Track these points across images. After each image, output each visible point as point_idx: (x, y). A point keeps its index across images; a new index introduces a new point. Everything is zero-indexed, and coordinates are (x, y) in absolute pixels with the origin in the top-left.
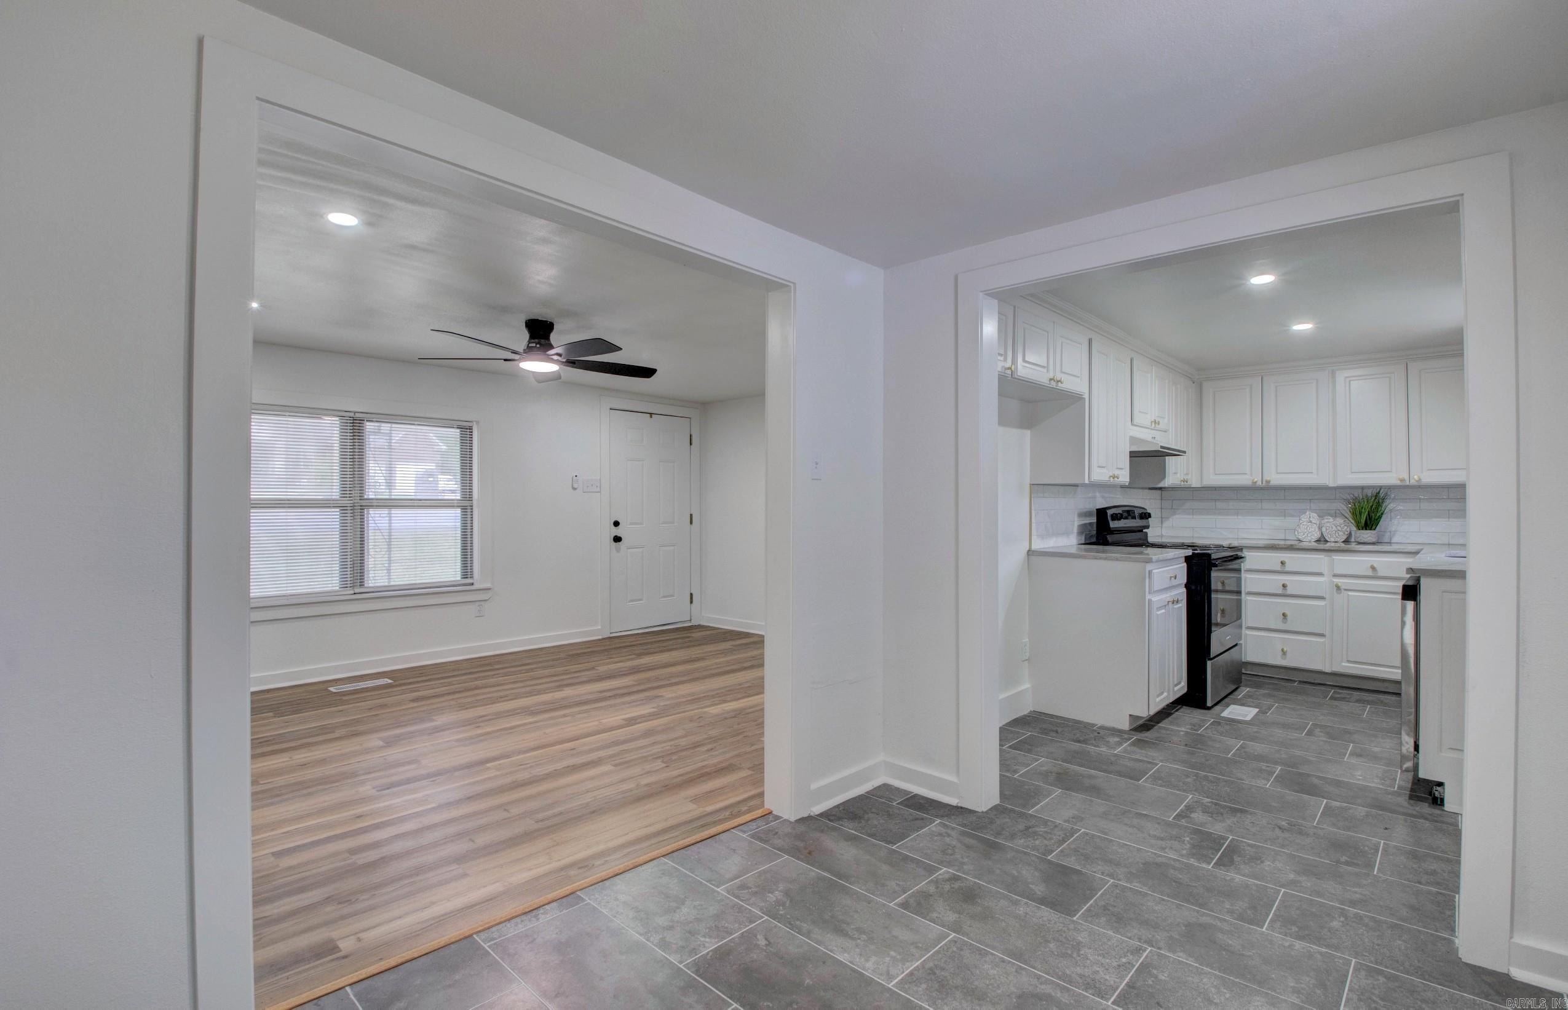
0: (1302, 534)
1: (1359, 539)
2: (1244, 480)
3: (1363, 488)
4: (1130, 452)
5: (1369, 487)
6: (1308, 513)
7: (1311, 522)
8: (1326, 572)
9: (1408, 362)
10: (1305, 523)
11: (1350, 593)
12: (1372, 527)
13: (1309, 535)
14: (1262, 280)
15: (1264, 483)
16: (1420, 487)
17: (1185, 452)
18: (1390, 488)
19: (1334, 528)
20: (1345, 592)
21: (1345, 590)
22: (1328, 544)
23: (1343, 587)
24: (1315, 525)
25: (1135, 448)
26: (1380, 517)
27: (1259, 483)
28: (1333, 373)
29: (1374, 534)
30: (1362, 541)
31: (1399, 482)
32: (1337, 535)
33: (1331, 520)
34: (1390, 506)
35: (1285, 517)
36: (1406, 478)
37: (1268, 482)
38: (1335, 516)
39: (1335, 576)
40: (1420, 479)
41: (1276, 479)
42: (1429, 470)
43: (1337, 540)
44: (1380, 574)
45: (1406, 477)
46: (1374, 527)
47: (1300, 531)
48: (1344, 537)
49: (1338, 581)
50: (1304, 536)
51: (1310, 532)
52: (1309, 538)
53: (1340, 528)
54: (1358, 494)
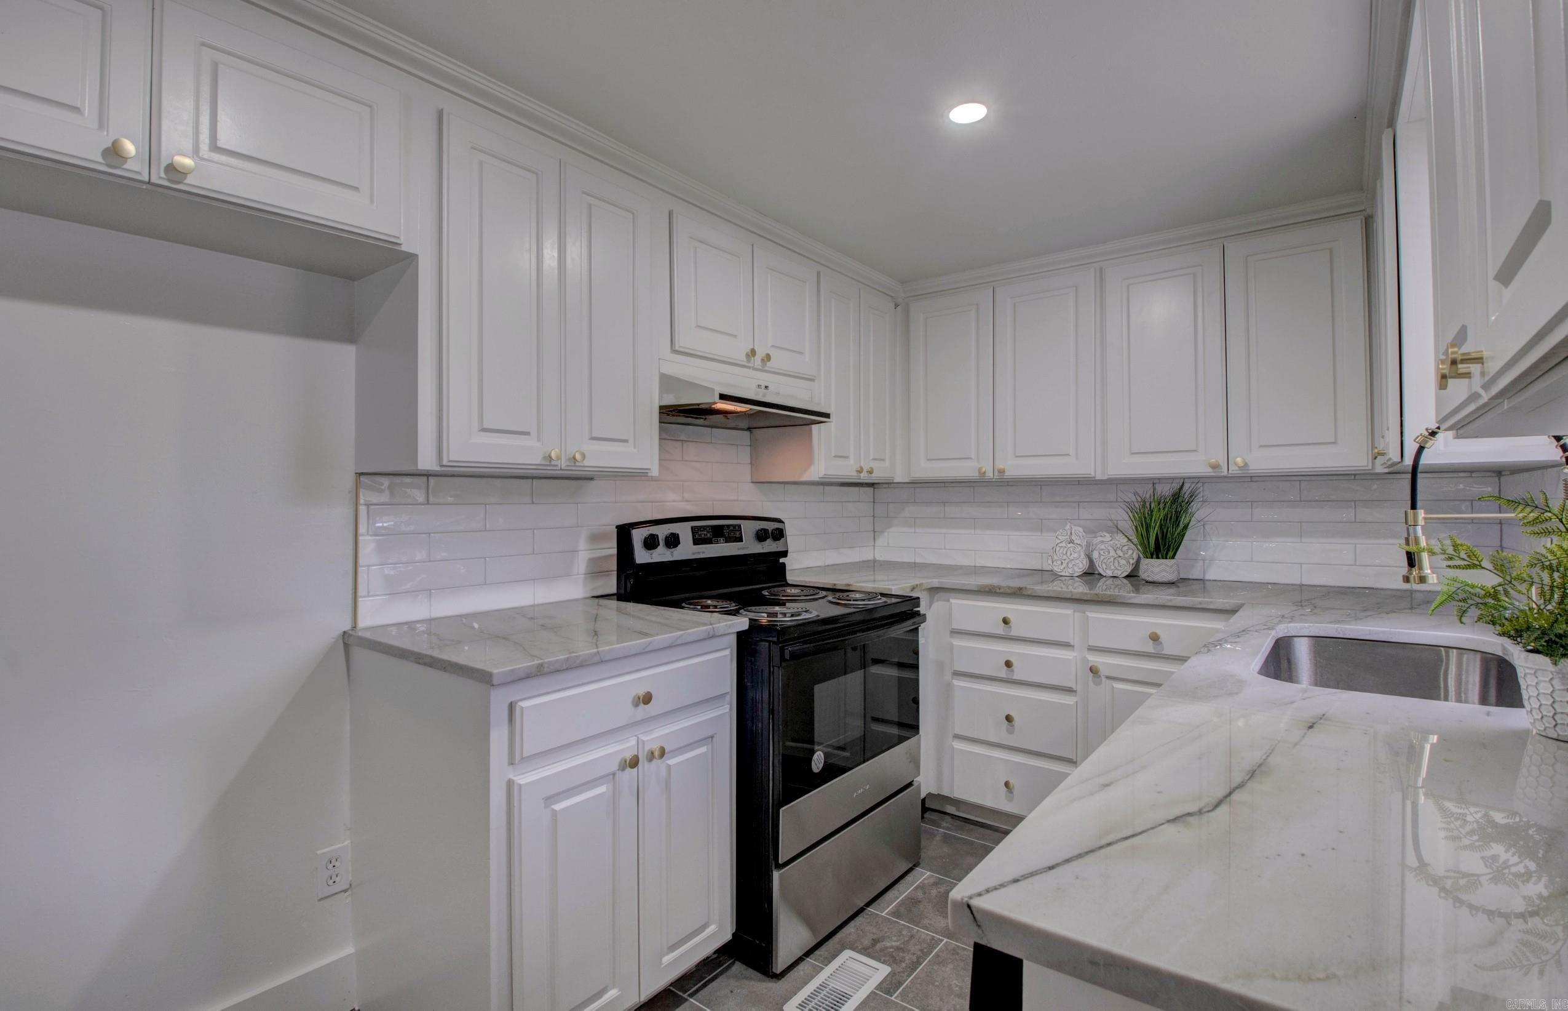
0: (1059, 563)
2: (966, 470)
3: (1154, 482)
4: (661, 407)
6: (1068, 527)
7: (1072, 542)
8: (1076, 642)
9: (1225, 244)
10: (1063, 544)
11: (1114, 684)
12: (1167, 554)
13: (1070, 565)
15: (996, 473)
16: (1248, 479)
17: (827, 416)
18: (1199, 480)
19: (1112, 553)
20: (1108, 681)
21: (1107, 677)
22: (1094, 586)
23: (1104, 672)
24: (1079, 548)
25: (671, 400)
26: (1182, 535)
27: (990, 474)
28: (1101, 275)
29: (1171, 567)
30: (1150, 579)
31: (1210, 470)
32: (1116, 564)
33: (1104, 537)
34: (1199, 513)
36: (1223, 462)
37: (1001, 472)
38: (1109, 531)
39: (1092, 649)
40: (1246, 465)
41: (1015, 468)
42: (1261, 446)
43: (1118, 573)
44: (1168, 650)
45: (1223, 459)
46: (1171, 554)
47: (1055, 558)
48: (1128, 570)
49: (1095, 659)
50: (1062, 567)
51: (1072, 558)
52: (1070, 571)
53: (1120, 553)
54: (1146, 492)
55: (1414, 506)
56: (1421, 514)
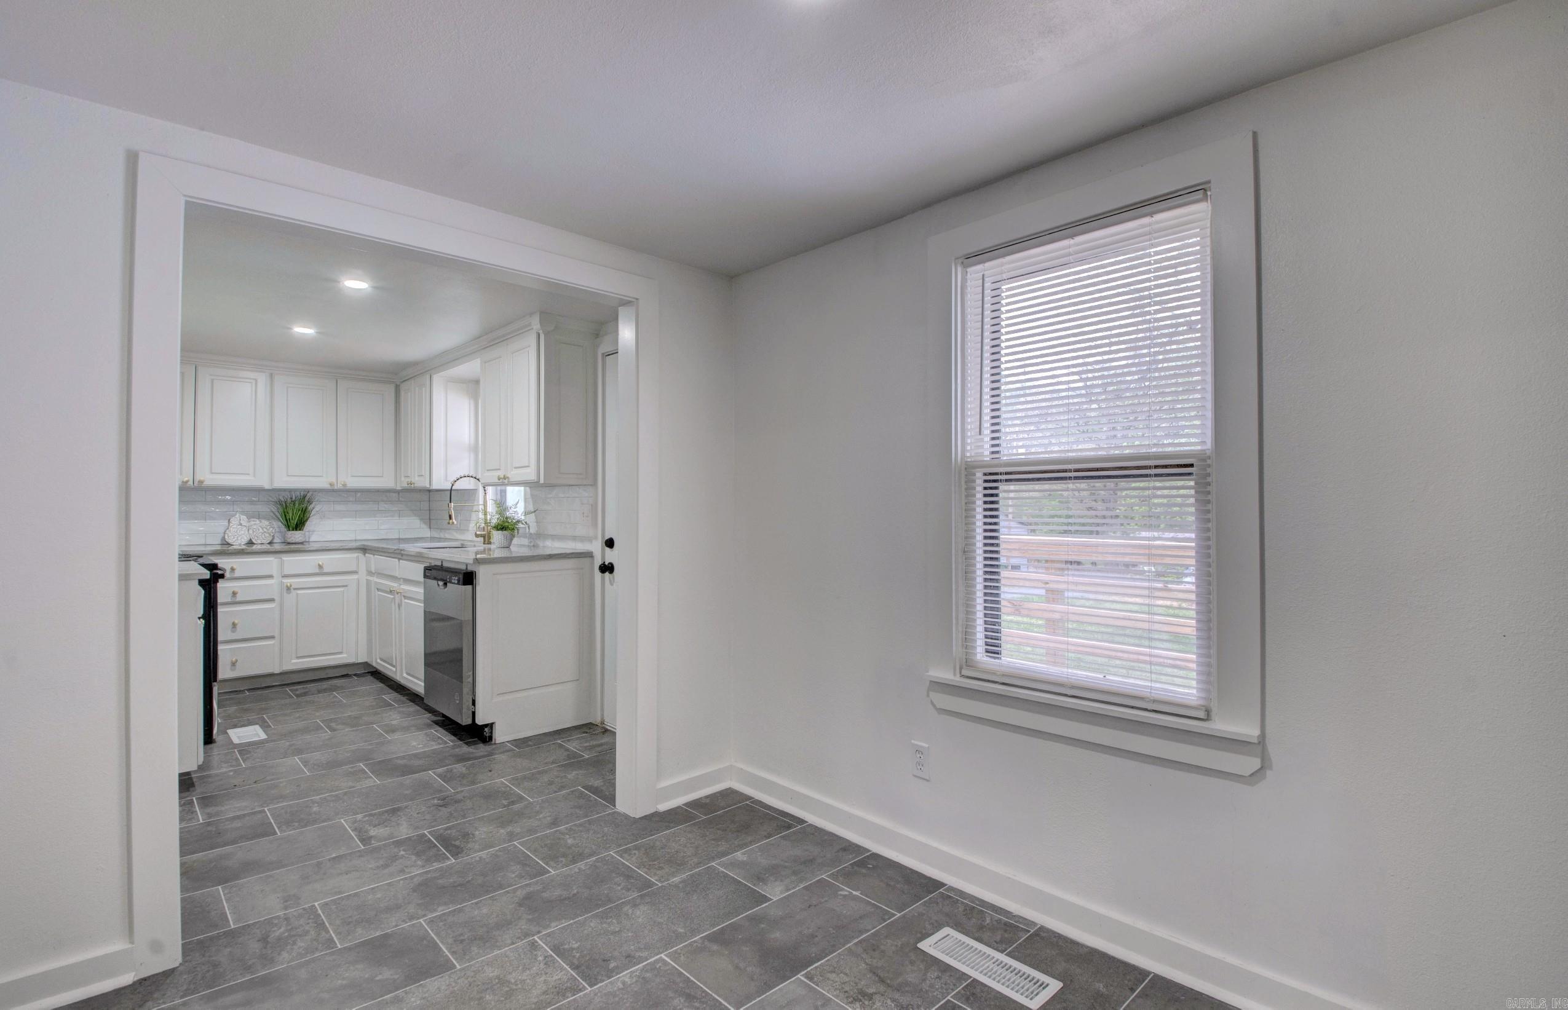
0: (232, 537)
1: (291, 539)
3: (290, 491)
5: (295, 490)
6: (237, 516)
7: (241, 525)
8: (275, 573)
10: (235, 526)
11: (299, 592)
12: (299, 528)
13: (239, 538)
14: (356, 284)
15: (197, 483)
16: (347, 491)
19: (261, 530)
20: (296, 591)
21: (295, 589)
22: (254, 547)
23: (293, 587)
24: (245, 528)
26: (307, 520)
29: (301, 535)
30: (293, 542)
31: (329, 486)
32: (263, 536)
33: (258, 522)
34: (315, 508)
35: (206, 520)
36: (335, 482)
37: (201, 482)
38: (259, 517)
39: (285, 576)
40: (347, 484)
41: (208, 479)
42: (355, 475)
43: (264, 541)
44: (326, 570)
45: (334, 480)
46: (301, 527)
47: (230, 534)
48: (270, 539)
49: (288, 581)
50: (234, 540)
51: (240, 534)
52: (239, 542)
53: (265, 530)
54: (287, 495)
55: (450, 502)
56: (452, 504)
